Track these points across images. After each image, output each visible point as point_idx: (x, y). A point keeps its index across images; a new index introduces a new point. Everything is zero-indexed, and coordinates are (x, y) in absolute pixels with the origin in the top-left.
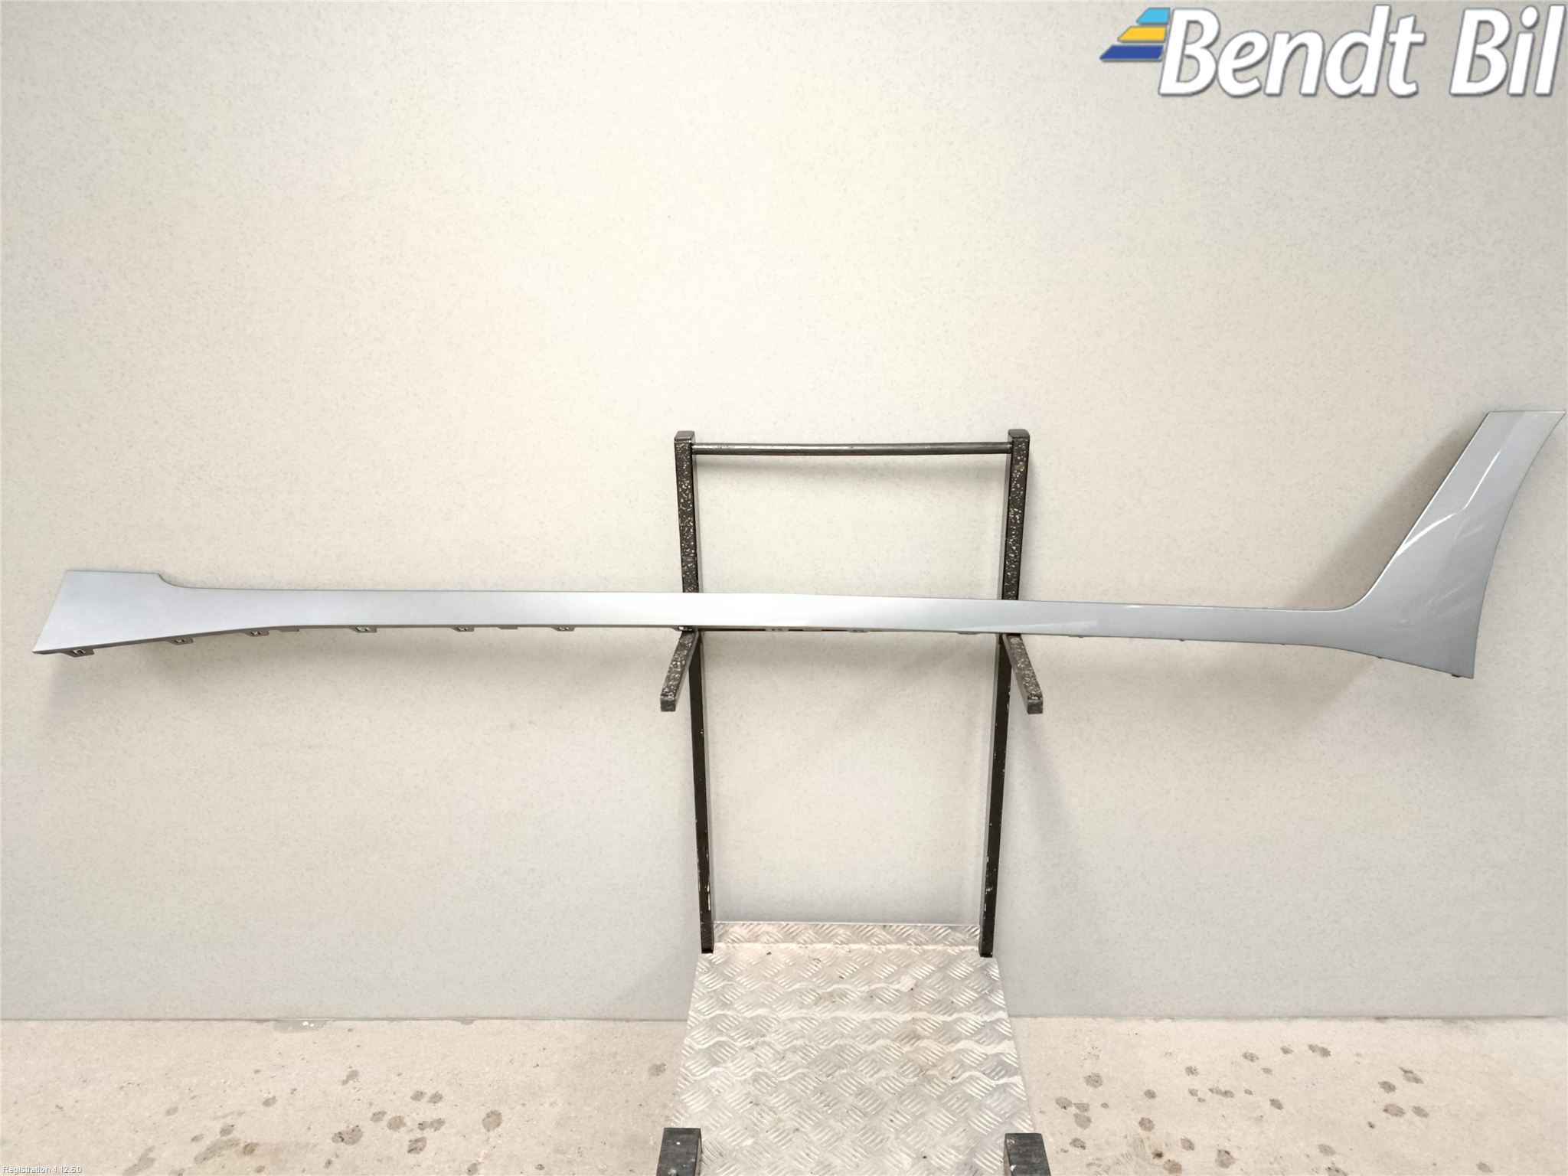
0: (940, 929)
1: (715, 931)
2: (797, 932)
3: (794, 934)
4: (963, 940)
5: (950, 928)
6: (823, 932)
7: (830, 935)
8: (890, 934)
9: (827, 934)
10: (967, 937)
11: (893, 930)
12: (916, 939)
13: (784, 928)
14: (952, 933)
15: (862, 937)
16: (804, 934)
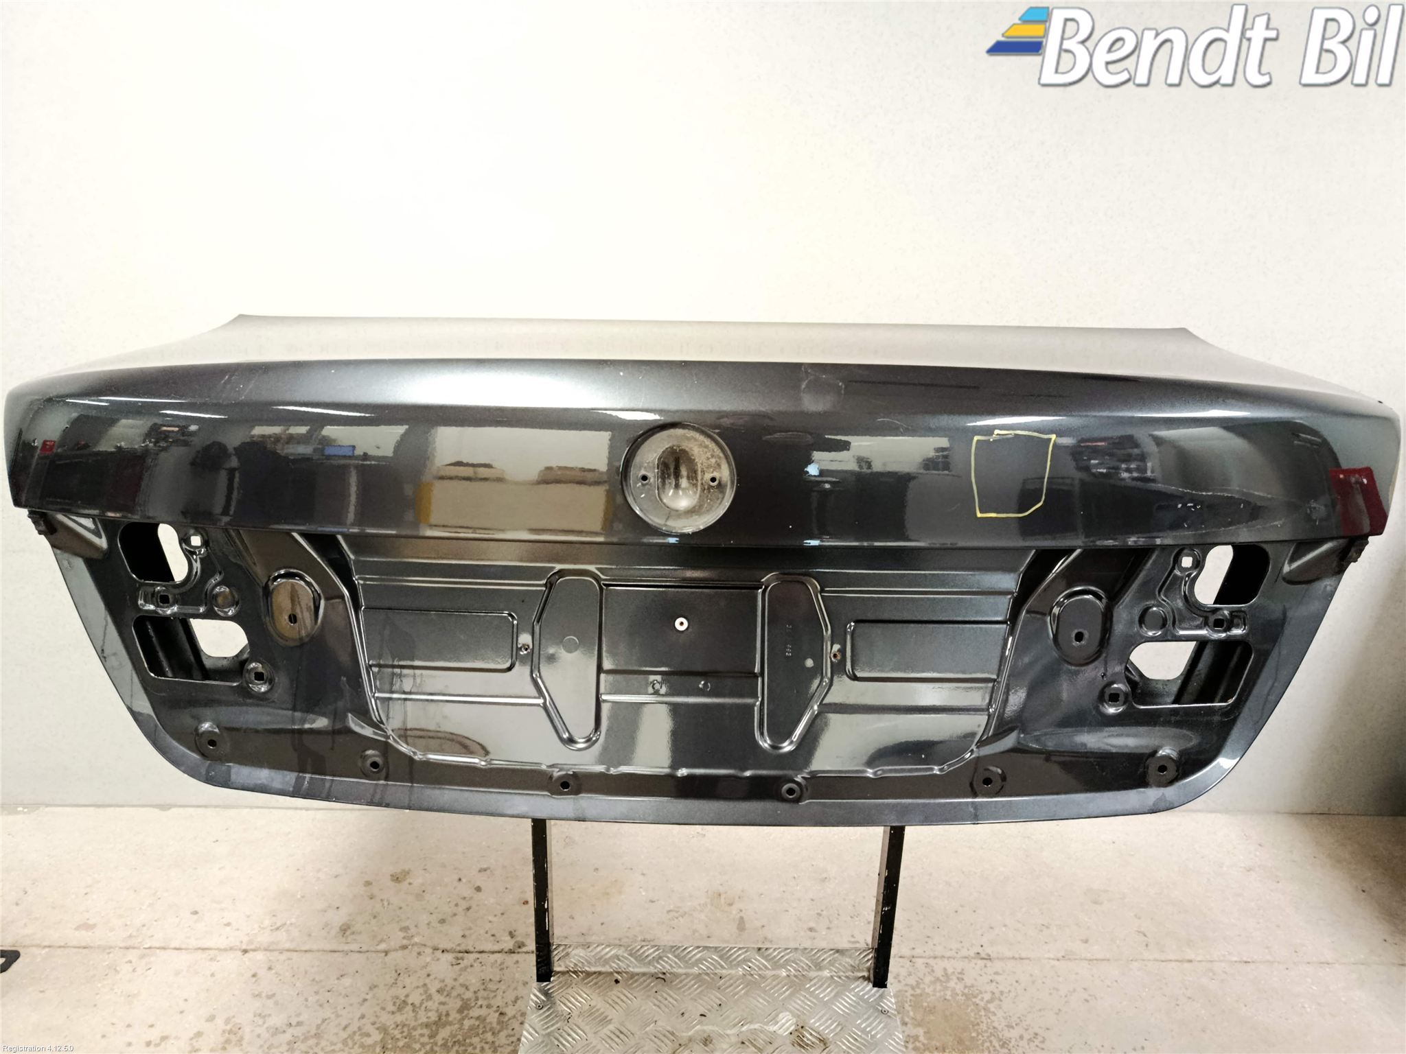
0: (826, 952)
1: (555, 953)
2: (654, 955)
3: (650, 958)
4: (852, 966)
5: (838, 951)
6: (685, 956)
7: (693, 959)
8: (765, 958)
9: (690, 959)
10: (857, 962)
11: (769, 955)
12: (796, 964)
13: (638, 950)
14: (840, 957)
15: (731, 962)
16: (661, 958)
